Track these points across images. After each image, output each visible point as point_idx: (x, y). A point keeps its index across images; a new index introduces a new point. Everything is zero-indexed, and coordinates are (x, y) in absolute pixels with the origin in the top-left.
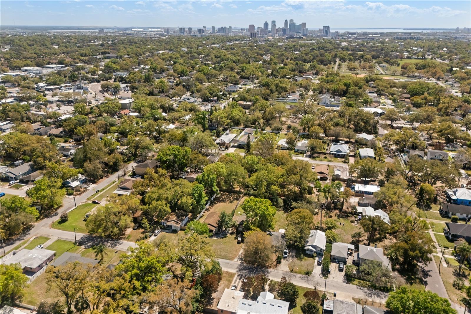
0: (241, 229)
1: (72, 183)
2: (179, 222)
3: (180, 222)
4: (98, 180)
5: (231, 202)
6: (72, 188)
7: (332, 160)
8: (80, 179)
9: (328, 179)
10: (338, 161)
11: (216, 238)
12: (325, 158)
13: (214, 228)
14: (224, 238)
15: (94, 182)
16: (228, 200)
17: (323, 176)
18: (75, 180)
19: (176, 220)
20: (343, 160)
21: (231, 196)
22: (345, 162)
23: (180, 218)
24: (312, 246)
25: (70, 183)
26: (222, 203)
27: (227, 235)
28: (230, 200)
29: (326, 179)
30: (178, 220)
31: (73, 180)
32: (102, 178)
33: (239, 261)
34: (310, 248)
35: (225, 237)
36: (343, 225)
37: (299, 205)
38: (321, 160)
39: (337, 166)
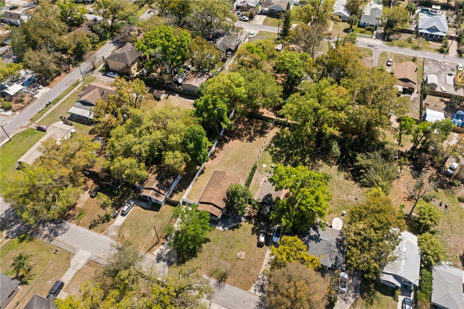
0: (266, 213)
1: (9, 88)
2: (161, 191)
3: (163, 192)
4: (52, 80)
5: (251, 140)
6: (10, 98)
7: (420, 46)
8: (24, 78)
9: (416, 91)
10: (430, 49)
11: (220, 228)
12: (409, 41)
13: (219, 210)
14: (236, 230)
15: (45, 85)
16: (246, 135)
17: (407, 85)
18: (15, 82)
19: (157, 189)
20: (439, 45)
21: (252, 125)
22: (441, 51)
23: (164, 182)
24: (396, 277)
25: (6, 88)
26: (237, 141)
27: (240, 221)
28: (250, 134)
29: (411, 90)
30: (160, 188)
31: (11, 81)
32: (59, 74)
33: (257, 293)
34: (391, 279)
35: (237, 227)
36: (446, 207)
37: (370, 162)
38: (401, 46)
39: (429, 60)
